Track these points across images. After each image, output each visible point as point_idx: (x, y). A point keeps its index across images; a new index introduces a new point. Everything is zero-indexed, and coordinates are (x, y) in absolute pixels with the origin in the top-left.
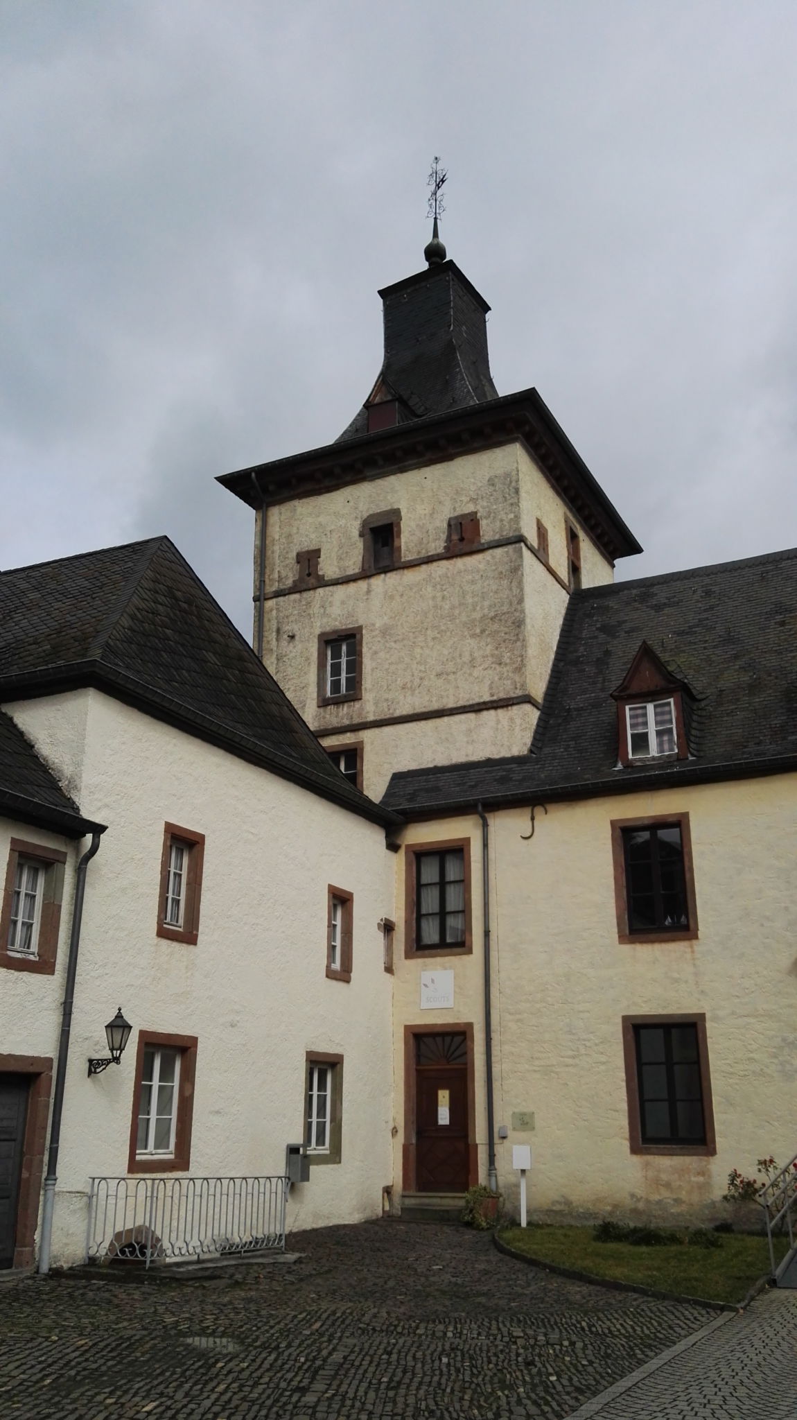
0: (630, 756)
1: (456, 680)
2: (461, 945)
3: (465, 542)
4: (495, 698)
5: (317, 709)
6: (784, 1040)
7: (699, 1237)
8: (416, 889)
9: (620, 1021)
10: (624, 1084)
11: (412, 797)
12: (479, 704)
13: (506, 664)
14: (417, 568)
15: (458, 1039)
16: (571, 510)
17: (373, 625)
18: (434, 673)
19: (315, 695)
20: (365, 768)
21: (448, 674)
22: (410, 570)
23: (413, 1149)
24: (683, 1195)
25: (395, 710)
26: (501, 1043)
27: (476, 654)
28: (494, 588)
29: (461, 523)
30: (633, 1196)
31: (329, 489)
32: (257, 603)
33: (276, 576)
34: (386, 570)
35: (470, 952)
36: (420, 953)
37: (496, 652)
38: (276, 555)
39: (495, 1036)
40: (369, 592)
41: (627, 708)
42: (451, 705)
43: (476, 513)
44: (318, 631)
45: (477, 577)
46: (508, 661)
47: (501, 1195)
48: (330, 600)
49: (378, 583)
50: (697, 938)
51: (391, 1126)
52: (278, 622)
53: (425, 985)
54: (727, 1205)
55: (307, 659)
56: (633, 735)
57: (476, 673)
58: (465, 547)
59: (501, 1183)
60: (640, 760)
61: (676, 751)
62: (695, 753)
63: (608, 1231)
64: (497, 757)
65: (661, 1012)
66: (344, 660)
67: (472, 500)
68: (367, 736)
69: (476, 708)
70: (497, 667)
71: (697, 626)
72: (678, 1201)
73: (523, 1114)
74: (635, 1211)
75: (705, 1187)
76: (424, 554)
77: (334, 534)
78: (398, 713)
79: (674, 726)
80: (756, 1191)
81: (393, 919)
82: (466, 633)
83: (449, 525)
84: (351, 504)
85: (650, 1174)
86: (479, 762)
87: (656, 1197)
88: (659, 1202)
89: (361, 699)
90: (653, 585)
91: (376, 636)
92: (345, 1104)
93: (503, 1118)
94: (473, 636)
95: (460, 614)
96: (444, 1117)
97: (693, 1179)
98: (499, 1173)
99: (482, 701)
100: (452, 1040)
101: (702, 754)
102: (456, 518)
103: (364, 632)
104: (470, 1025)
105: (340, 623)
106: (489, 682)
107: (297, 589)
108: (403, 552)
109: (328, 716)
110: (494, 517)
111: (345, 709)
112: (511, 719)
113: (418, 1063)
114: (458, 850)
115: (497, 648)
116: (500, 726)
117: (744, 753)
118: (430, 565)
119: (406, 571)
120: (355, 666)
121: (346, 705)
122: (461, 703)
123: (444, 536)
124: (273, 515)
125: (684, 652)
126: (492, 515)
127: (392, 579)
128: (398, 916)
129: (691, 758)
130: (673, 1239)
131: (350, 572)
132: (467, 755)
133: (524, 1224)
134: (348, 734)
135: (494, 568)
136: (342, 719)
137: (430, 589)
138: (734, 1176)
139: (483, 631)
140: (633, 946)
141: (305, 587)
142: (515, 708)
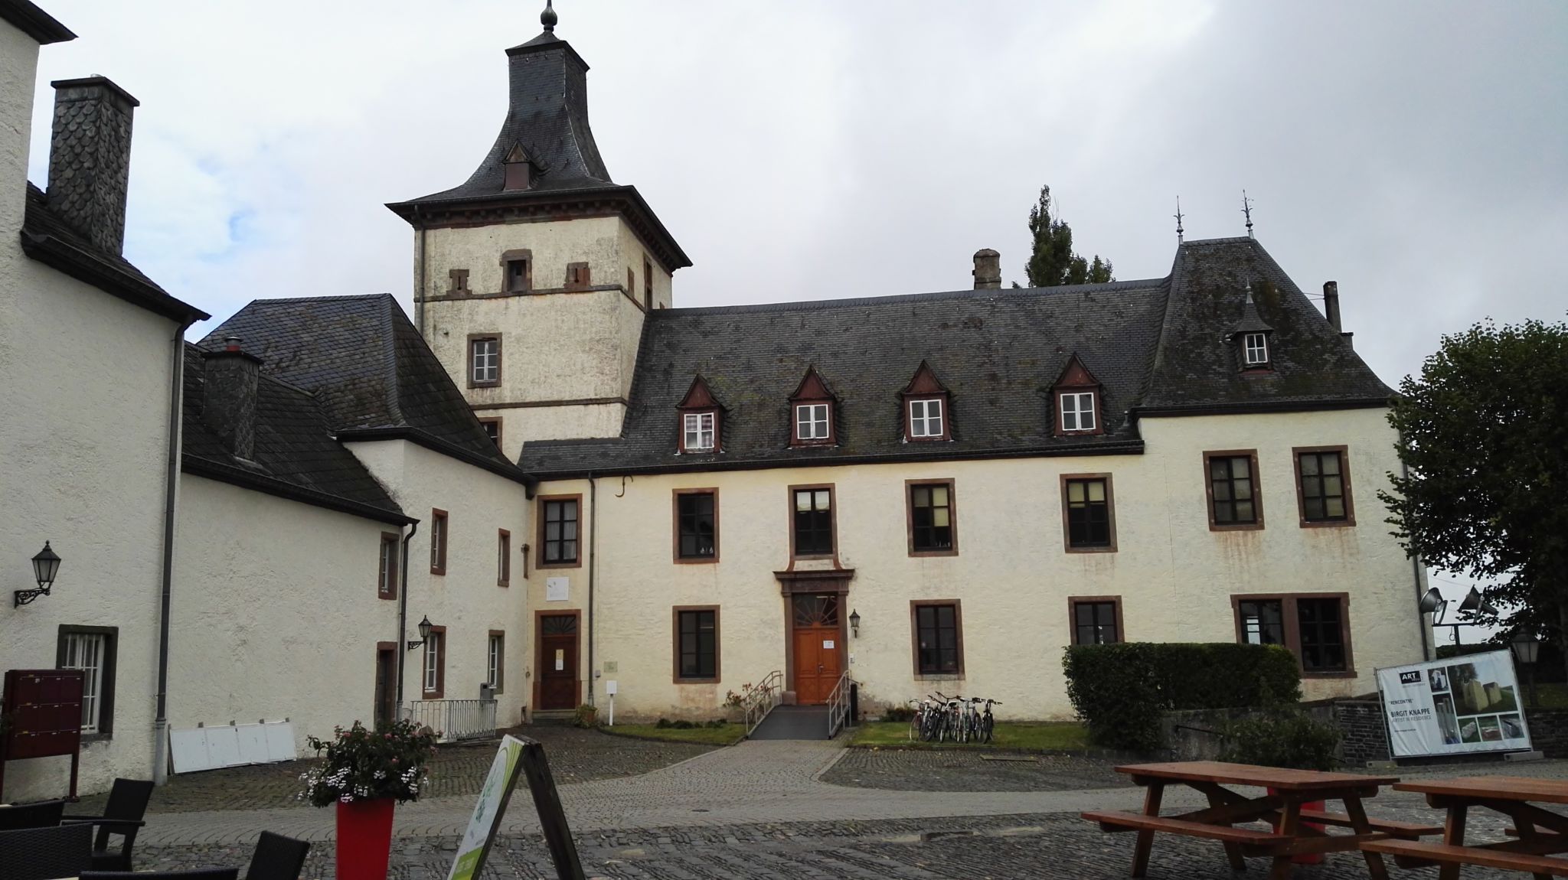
0: (686, 448)
1: (571, 381)
2: (575, 562)
3: (579, 283)
4: (598, 397)
5: (466, 389)
6: (761, 620)
7: (710, 724)
8: (544, 524)
9: (671, 608)
10: (672, 645)
11: (541, 463)
12: (587, 400)
13: (607, 375)
14: (543, 297)
15: (569, 620)
16: (647, 248)
17: (510, 333)
18: (555, 374)
19: (465, 379)
20: (503, 436)
21: (565, 376)
22: (539, 297)
23: (539, 685)
24: (701, 705)
25: (526, 397)
26: (598, 622)
27: (586, 365)
28: (599, 319)
29: (576, 269)
30: (673, 706)
31: (475, 225)
32: (419, 304)
33: (433, 285)
34: (520, 294)
35: (580, 566)
36: (546, 566)
37: (600, 365)
38: (433, 268)
39: (595, 617)
40: (506, 308)
41: (685, 415)
42: (567, 398)
43: (587, 263)
44: (467, 332)
45: (588, 310)
46: (608, 373)
47: (596, 709)
48: (476, 310)
49: (514, 302)
50: (718, 562)
51: (526, 671)
52: (435, 321)
53: (550, 586)
54: (725, 710)
55: (458, 352)
56: (687, 433)
57: (585, 378)
58: (578, 286)
59: (595, 703)
60: (692, 450)
61: (713, 446)
62: (724, 448)
63: (663, 723)
64: (599, 437)
65: (695, 604)
66: (486, 355)
67: (585, 253)
68: (504, 413)
69: (585, 402)
70: (601, 376)
71: (729, 353)
72: (698, 708)
73: (611, 663)
74: (674, 715)
75: (713, 700)
76: (548, 287)
77: (480, 260)
78: (528, 400)
79: (713, 430)
80: (741, 701)
81: (529, 544)
82: (579, 349)
83: (568, 269)
84: (493, 239)
85: (684, 694)
86: (586, 440)
87: (685, 707)
88: (688, 709)
89: (500, 386)
90: (701, 315)
91: (512, 342)
92: (505, 660)
93: (598, 665)
94: (584, 351)
95: (575, 335)
96: (560, 665)
97: (707, 696)
98: (595, 696)
99: (589, 398)
100: (565, 621)
101: (728, 450)
102: (574, 264)
103: (503, 337)
104: (579, 611)
105: (485, 328)
106: (594, 386)
107: (447, 297)
108: (533, 283)
109: (475, 396)
110: (600, 269)
111: (488, 392)
112: (609, 413)
113: (543, 634)
114: (575, 500)
115: (600, 363)
116: (601, 417)
117: (752, 452)
118: (553, 295)
119: (535, 297)
120: (496, 360)
121: (489, 389)
122: (574, 398)
123: (564, 276)
124: (429, 237)
125: (720, 372)
126: (599, 267)
127: (525, 301)
128: (533, 543)
129: (722, 452)
130: (698, 725)
131: (492, 291)
132: (578, 434)
133: (611, 724)
134: (491, 411)
135: (600, 305)
136: (486, 399)
137: (553, 313)
138: (729, 694)
139: (591, 349)
140: (681, 565)
141: (457, 297)
142: (612, 405)
